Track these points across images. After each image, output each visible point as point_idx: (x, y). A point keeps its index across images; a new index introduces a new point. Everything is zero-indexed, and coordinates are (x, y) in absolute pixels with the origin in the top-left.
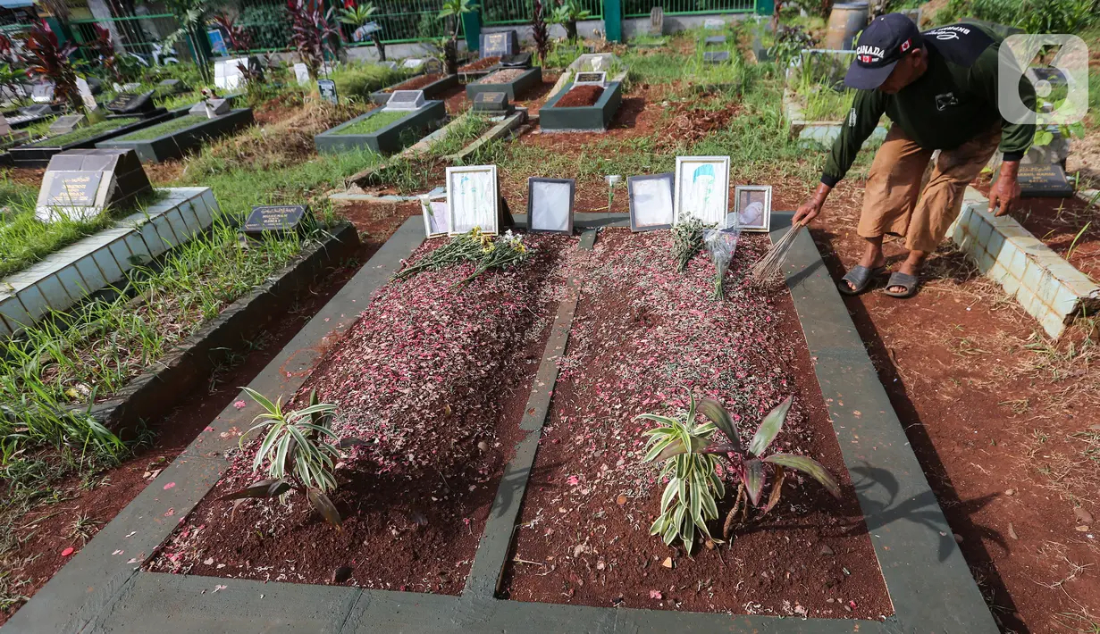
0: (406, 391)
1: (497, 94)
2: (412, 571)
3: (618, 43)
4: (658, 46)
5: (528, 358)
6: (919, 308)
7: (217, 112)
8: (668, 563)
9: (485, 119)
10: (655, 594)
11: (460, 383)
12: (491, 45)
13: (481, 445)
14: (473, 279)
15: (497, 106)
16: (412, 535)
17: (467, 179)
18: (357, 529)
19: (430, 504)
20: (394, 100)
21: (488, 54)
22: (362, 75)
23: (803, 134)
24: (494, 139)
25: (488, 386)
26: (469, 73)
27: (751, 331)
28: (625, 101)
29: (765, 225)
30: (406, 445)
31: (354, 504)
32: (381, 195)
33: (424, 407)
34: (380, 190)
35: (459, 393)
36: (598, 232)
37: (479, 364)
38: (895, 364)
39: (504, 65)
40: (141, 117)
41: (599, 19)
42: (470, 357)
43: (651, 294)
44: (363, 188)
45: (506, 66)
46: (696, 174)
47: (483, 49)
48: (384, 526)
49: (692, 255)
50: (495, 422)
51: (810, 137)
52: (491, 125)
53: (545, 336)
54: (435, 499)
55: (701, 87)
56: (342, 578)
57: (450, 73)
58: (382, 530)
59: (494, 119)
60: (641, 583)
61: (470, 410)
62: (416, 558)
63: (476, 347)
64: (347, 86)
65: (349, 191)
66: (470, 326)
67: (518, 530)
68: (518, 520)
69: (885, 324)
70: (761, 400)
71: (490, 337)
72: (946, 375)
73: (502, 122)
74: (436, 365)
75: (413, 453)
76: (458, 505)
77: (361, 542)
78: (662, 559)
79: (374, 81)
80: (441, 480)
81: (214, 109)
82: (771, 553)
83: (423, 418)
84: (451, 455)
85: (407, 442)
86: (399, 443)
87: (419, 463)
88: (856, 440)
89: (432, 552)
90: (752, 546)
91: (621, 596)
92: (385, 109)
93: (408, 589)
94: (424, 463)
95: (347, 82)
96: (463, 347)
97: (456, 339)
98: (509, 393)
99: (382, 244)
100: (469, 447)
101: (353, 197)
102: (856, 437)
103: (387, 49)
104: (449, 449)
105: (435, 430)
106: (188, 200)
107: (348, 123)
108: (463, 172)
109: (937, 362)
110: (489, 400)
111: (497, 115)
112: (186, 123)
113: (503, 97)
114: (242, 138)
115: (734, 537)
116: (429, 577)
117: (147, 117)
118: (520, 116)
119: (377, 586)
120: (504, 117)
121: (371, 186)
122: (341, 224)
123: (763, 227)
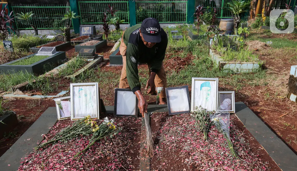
1: (90, 49)
9: (85, 60)
12: (85, 31)
14: (88, 149)
15: (90, 55)
17: (82, 89)
20: (41, 51)
21: (83, 35)
22: (26, 40)
23: (225, 67)
24: (90, 68)
26: (75, 41)
32: (32, 95)
34: (32, 92)
36: (150, 115)
39: (91, 39)
41: (128, 24)
44: (23, 91)
45: (92, 39)
47: (81, 33)
49: (209, 129)
51: (228, 68)
52: (88, 62)
55: (174, 48)
57: (67, 41)
59: (89, 60)
64: (19, 44)
65: (15, 93)
73: (92, 61)
79: (32, 43)
92: (37, 55)
99: (32, 123)
101: (16, 96)
103: (39, 32)
107: (18, 60)
108: (80, 86)
111: (90, 58)
113: (93, 51)
118: (100, 59)
120: (93, 59)
121: (27, 91)
122: (7, 113)
123: (232, 111)
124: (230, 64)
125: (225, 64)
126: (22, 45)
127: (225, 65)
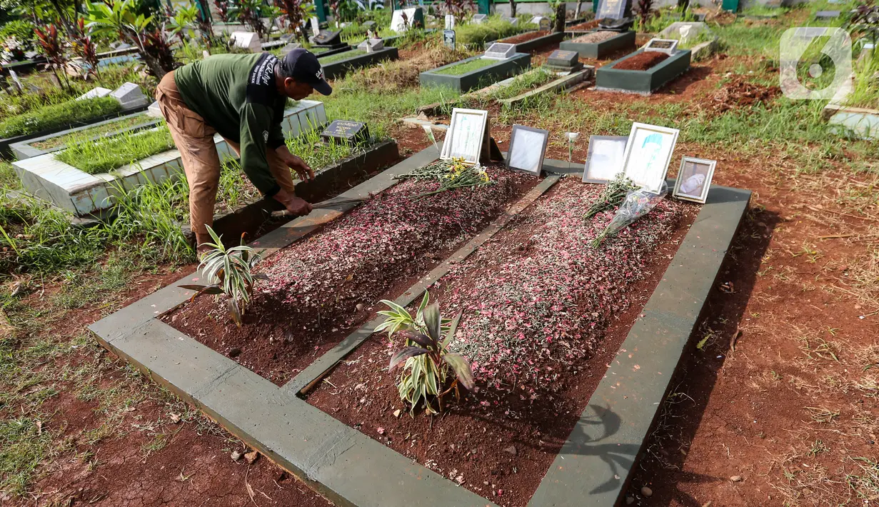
0: (334, 259)
1: (569, 53)
2: (268, 365)
3: (733, 13)
4: (767, 17)
5: (434, 259)
6: (809, 304)
7: (374, 49)
8: (397, 413)
9: (549, 72)
10: (381, 430)
11: (371, 262)
12: (607, 8)
13: (358, 306)
15: (566, 63)
16: (280, 344)
17: (465, 118)
18: (253, 331)
19: (301, 330)
20: (491, 50)
21: (602, 16)
22: (487, 28)
23: (834, 120)
24: (548, 90)
25: (390, 270)
26: (576, 32)
27: (600, 279)
28: (693, 68)
29: (703, 198)
30: (310, 291)
31: (260, 316)
32: (437, 124)
33: (338, 271)
34: (440, 119)
35: (367, 268)
36: (562, 178)
37: (394, 253)
38: (732, 344)
39: (603, 28)
40: (330, 47)
42: (391, 248)
43: (549, 233)
44: (428, 116)
45: (604, 28)
47: (599, 12)
48: (268, 334)
49: (605, 209)
50: (379, 295)
51: (840, 124)
52: (555, 78)
53: (456, 249)
54: (305, 328)
56: (233, 355)
57: (558, 31)
58: (266, 336)
59: (558, 74)
60: (378, 420)
61: (366, 281)
62: (275, 358)
63: (400, 241)
64: (470, 36)
65: (418, 118)
66: (406, 226)
67: (340, 363)
68: (345, 357)
69: (757, 308)
71: (415, 238)
72: (776, 367)
73: (565, 76)
74: (364, 247)
75: (311, 297)
76: (318, 337)
77: (253, 339)
78: (395, 410)
79: (494, 33)
80: (317, 319)
81: (372, 46)
82: (466, 434)
83: (332, 278)
84: (334, 305)
85: (312, 289)
86: (307, 288)
87: (310, 304)
88: (616, 386)
89: (285, 358)
90: (456, 424)
91: (362, 423)
92: (482, 57)
93: (260, 374)
94: (313, 305)
95: (471, 32)
96: (391, 240)
97: (390, 234)
98: (403, 278)
99: (402, 159)
100: (349, 304)
101: (419, 122)
102: (618, 384)
104: (335, 302)
105: (334, 287)
106: (306, 109)
107: (449, 66)
108: (465, 113)
109: (777, 354)
110: (385, 278)
111: (564, 70)
112: (352, 55)
113: (573, 56)
114: (375, 70)
115: (447, 414)
116: (275, 372)
117: (333, 48)
118: (584, 74)
119: (247, 367)
120: (569, 72)
121: (433, 115)
122: (387, 141)
123: (699, 198)
124: (850, 114)
125: (836, 112)
126: (476, 37)
127: (834, 114)
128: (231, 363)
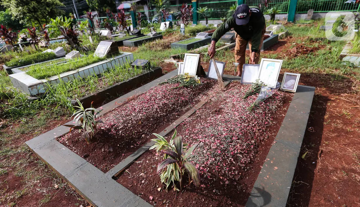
0: (133, 114)
1: (230, 35)
2: (101, 162)
3: (292, 22)
4: (306, 23)
5: (177, 115)
6: (352, 137)
7: (153, 35)
8: (159, 189)
10: (151, 198)
11: (149, 116)
13: (143, 136)
14: (177, 88)
15: (229, 39)
16: (106, 153)
17: (190, 58)
18: (95, 146)
19: (117, 146)
20: (199, 35)
22: (197, 28)
23: (345, 59)
25: (158, 120)
27: (253, 125)
28: (279, 41)
29: (295, 90)
30: (122, 128)
31: (99, 139)
33: (135, 120)
34: (179, 60)
35: (147, 119)
36: (231, 82)
37: (160, 113)
38: (319, 156)
40: (137, 35)
41: (286, 14)
42: (158, 110)
43: (228, 104)
46: (268, 65)
48: (102, 148)
50: (152, 131)
51: (348, 61)
53: (187, 111)
54: (118, 145)
55: (312, 39)
56: (85, 157)
58: (101, 149)
59: (226, 44)
60: (150, 192)
61: (147, 125)
62: (104, 159)
63: (162, 107)
64: (190, 31)
65: (170, 60)
66: (165, 101)
67: (134, 162)
68: (136, 160)
69: (327, 139)
70: (235, 149)
71: (169, 106)
72: (344, 169)
73: (228, 44)
74: (146, 110)
75: (122, 131)
76: (124, 149)
77: (95, 150)
78: (158, 187)
79: (199, 30)
80: (124, 141)
81: (153, 34)
82: (194, 202)
83: (132, 123)
84: (132, 135)
85: (123, 127)
86: (121, 127)
87: (122, 134)
88: (267, 177)
89: (108, 159)
90: (189, 196)
91: (142, 193)
92: (196, 38)
93: (96, 166)
94: (123, 135)
95: (191, 29)
96: (158, 107)
97: (158, 104)
98: (164, 124)
99: (164, 75)
100: (140, 134)
102: (268, 177)
103: (208, 21)
104: (133, 134)
105: (133, 127)
106: (126, 56)
107: (183, 41)
108: (190, 55)
109: (343, 162)
110: (155, 123)
111: (228, 42)
112: (145, 38)
114: (153, 42)
115: (184, 191)
116: (103, 166)
117: (138, 35)
119: (91, 163)
120: (230, 43)
121: (176, 59)
122: (158, 67)
123: (293, 90)
124: (352, 57)
125: (345, 56)
126: (192, 31)
128: (84, 161)
